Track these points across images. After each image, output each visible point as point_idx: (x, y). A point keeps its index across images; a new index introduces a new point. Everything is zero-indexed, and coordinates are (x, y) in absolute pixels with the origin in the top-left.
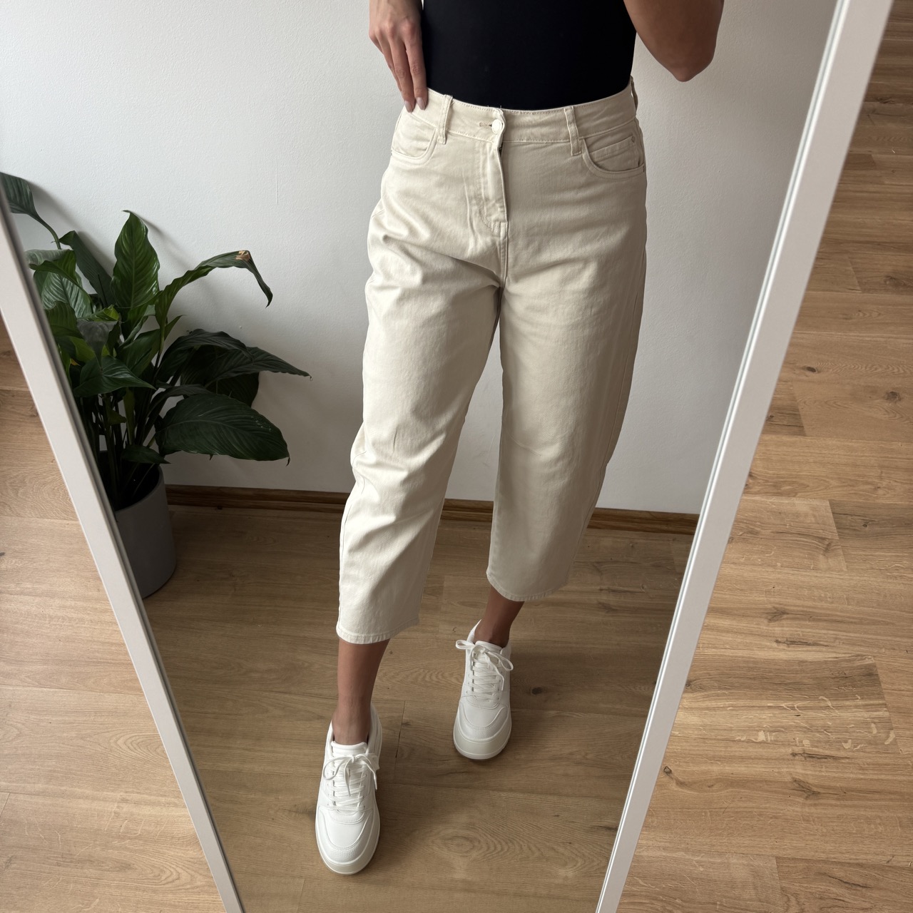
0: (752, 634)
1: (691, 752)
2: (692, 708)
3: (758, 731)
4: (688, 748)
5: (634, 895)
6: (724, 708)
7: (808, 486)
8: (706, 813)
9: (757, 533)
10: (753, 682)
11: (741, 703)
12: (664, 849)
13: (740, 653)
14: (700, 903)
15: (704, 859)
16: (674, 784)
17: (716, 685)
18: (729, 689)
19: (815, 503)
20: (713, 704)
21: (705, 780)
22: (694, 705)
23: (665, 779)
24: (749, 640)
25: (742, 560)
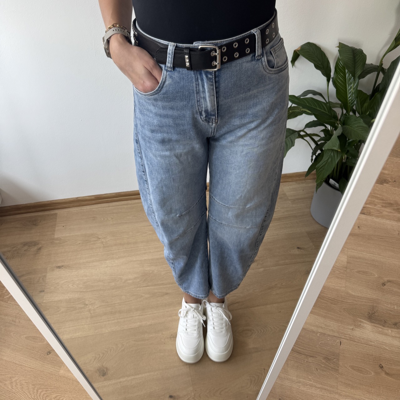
1: (393, 359)
4: (392, 357)
16: (384, 374)
22: (398, 335)
23: (380, 370)
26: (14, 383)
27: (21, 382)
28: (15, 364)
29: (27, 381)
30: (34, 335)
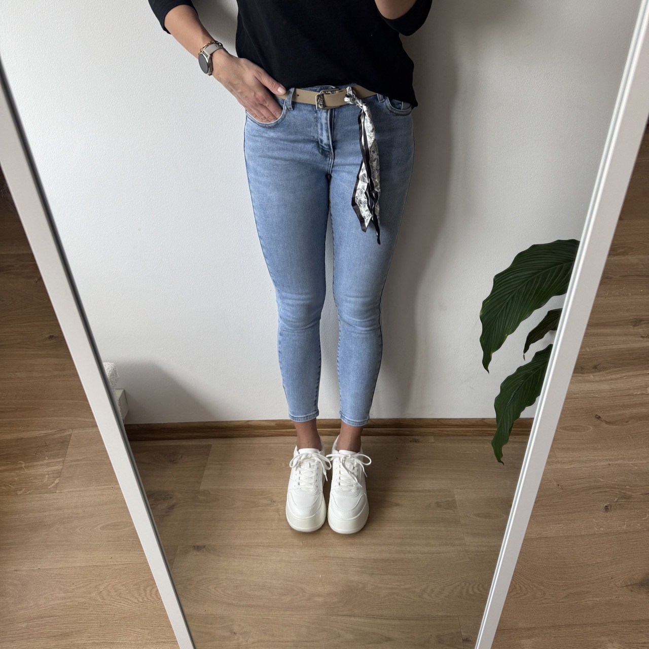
0: (625, 335)
1: (609, 405)
2: (602, 381)
3: (646, 388)
4: (607, 403)
5: (599, 488)
6: (621, 378)
7: (633, 248)
8: (628, 437)
9: (611, 278)
10: (634, 361)
11: (631, 373)
12: (610, 460)
13: (622, 346)
14: (641, 486)
15: (635, 462)
16: (604, 424)
17: (612, 365)
18: (621, 367)
19: (642, 257)
20: (614, 376)
21: (623, 419)
22: (603, 378)
23: (598, 422)
24: (624, 338)
25: (607, 294)
26: (104, 592)
27: (115, 587)
28: (97, 566)
29: (124, 583)
30: (113, 522)
